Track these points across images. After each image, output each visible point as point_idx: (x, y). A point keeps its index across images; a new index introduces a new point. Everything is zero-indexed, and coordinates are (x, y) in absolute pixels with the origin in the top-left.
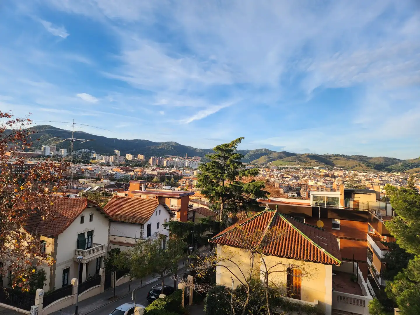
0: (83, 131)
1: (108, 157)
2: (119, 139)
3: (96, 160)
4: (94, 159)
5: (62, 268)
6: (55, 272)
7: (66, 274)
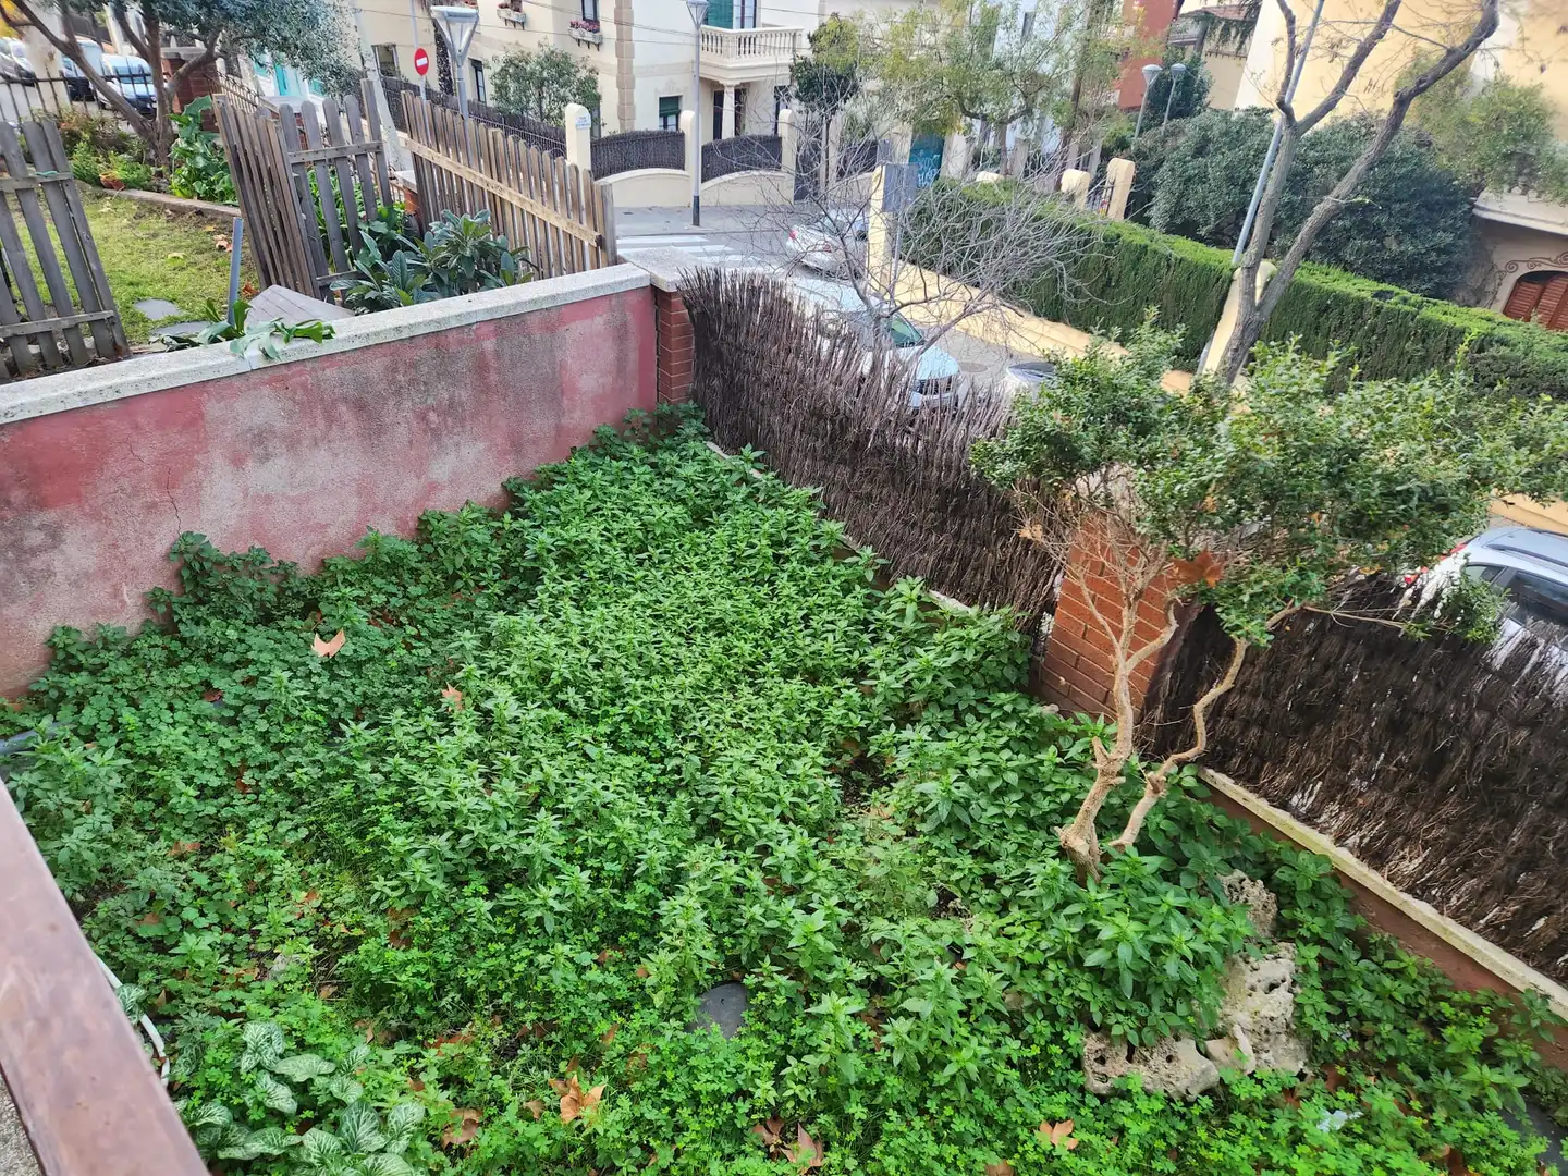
5: (656, 91)
6: (631, 95)
7: (671, 120)
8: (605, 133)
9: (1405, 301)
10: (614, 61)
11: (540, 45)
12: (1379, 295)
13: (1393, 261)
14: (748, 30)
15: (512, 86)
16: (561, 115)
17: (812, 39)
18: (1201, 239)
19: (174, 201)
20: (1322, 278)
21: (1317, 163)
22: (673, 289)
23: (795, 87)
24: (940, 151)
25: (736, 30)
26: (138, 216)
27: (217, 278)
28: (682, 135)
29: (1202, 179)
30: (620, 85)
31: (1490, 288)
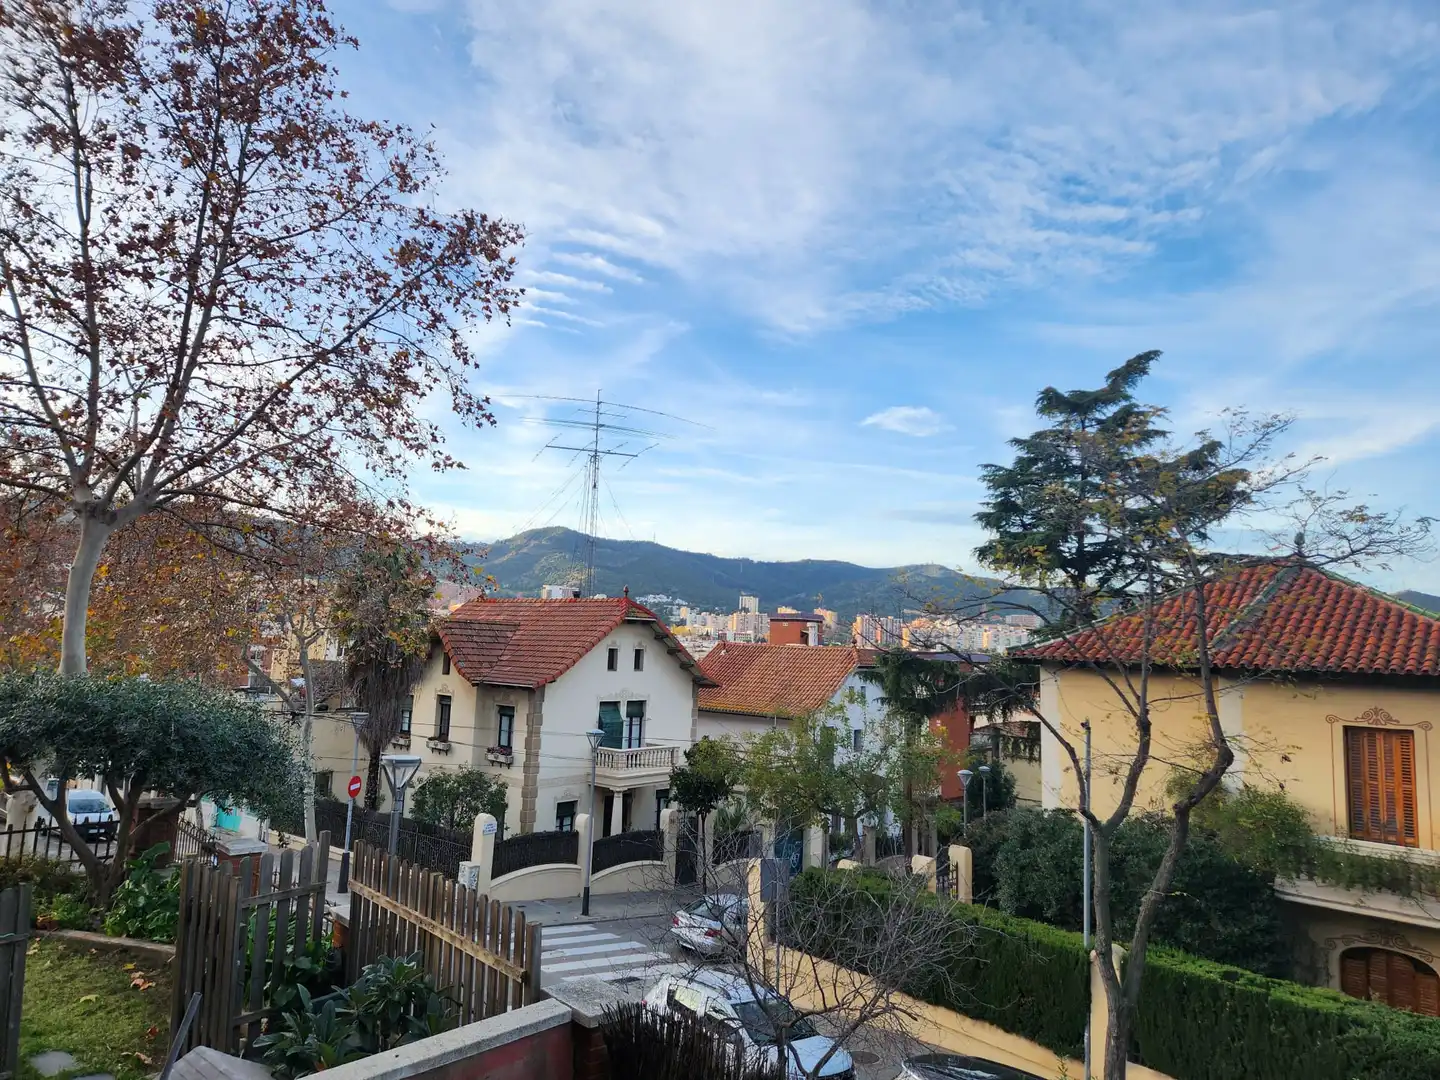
0: (651, 540)
1: (721, 618)
2: (756, 561)
3: (688, 627)
4: (682, 623)
5: (555, 798)
6: (534, 803)
7: (567, 821)
8: (507, 836)
9: (1252, 982)
10: (521, 776)
11: (460, 767)
12: (1227, 976)
13: (1225, 941)
14: (635, 748)
15: (430, 801)
16: (471, 822)
17: (688, 755)
18: (1049, 921)
19: (103, 939)
20: (1170, 961)
21: (1127, 854)
22: (594, 1025)
23: (674, 792)
24: (802, 839)
25: (625, 749)
26: (61, 957)
27: (124, 1022)
28: (577, 834)
29: (1033, 866)
30: (524, 795)
31: (1320, 965)
